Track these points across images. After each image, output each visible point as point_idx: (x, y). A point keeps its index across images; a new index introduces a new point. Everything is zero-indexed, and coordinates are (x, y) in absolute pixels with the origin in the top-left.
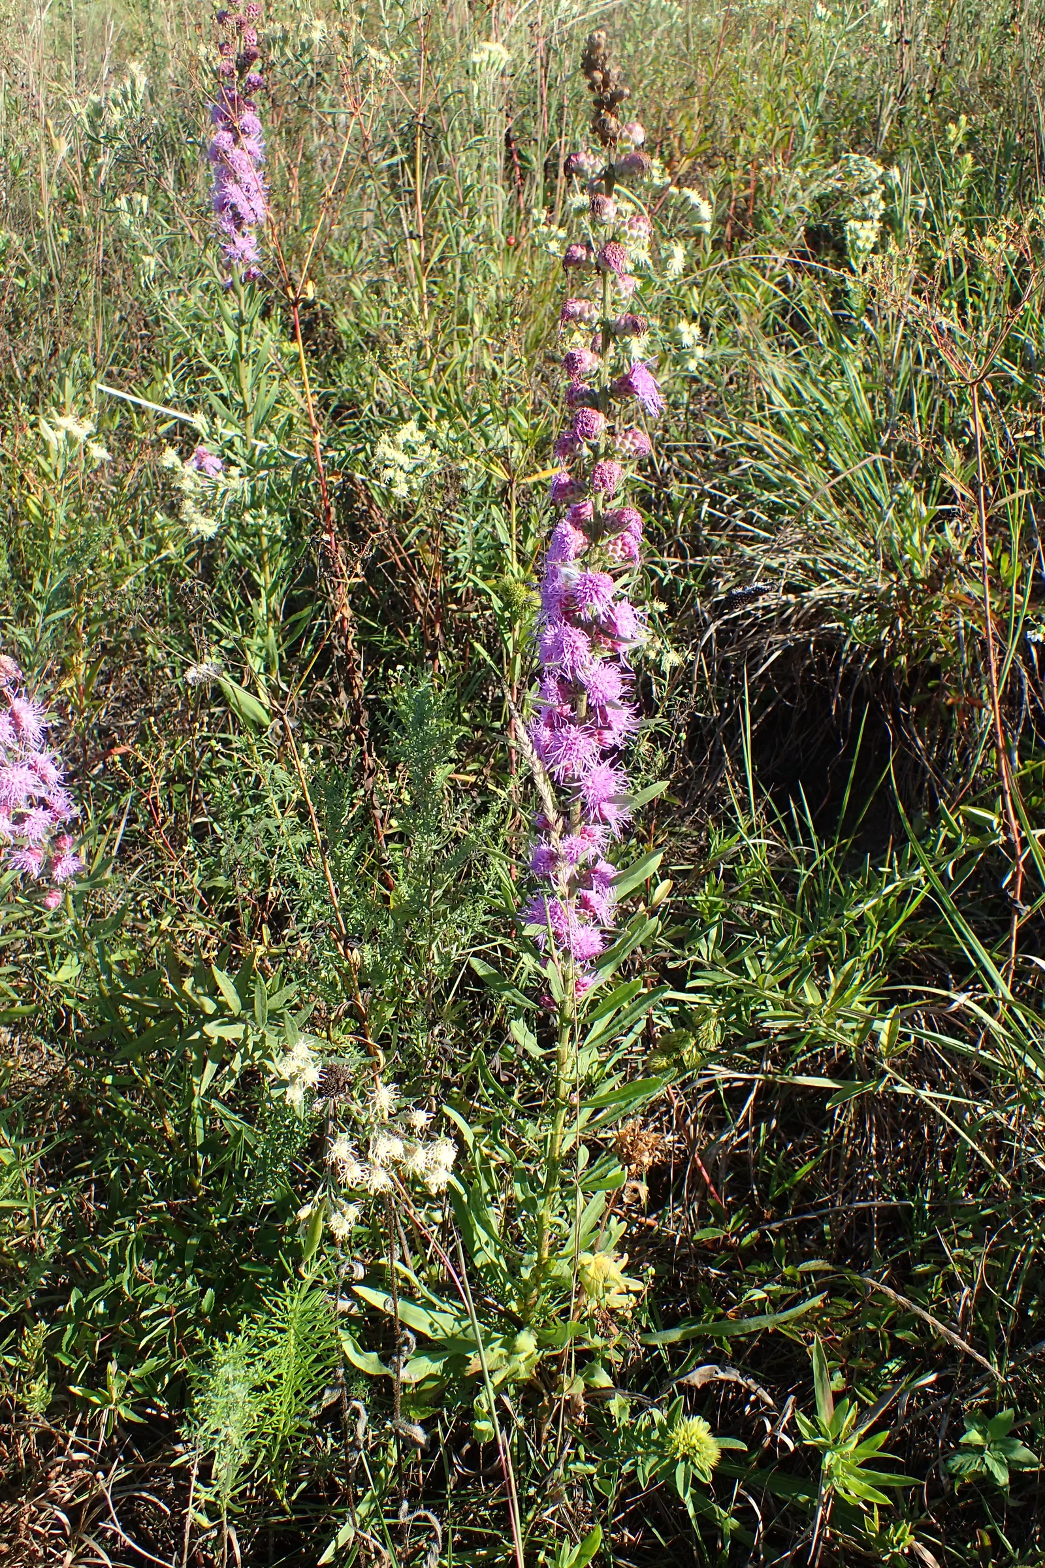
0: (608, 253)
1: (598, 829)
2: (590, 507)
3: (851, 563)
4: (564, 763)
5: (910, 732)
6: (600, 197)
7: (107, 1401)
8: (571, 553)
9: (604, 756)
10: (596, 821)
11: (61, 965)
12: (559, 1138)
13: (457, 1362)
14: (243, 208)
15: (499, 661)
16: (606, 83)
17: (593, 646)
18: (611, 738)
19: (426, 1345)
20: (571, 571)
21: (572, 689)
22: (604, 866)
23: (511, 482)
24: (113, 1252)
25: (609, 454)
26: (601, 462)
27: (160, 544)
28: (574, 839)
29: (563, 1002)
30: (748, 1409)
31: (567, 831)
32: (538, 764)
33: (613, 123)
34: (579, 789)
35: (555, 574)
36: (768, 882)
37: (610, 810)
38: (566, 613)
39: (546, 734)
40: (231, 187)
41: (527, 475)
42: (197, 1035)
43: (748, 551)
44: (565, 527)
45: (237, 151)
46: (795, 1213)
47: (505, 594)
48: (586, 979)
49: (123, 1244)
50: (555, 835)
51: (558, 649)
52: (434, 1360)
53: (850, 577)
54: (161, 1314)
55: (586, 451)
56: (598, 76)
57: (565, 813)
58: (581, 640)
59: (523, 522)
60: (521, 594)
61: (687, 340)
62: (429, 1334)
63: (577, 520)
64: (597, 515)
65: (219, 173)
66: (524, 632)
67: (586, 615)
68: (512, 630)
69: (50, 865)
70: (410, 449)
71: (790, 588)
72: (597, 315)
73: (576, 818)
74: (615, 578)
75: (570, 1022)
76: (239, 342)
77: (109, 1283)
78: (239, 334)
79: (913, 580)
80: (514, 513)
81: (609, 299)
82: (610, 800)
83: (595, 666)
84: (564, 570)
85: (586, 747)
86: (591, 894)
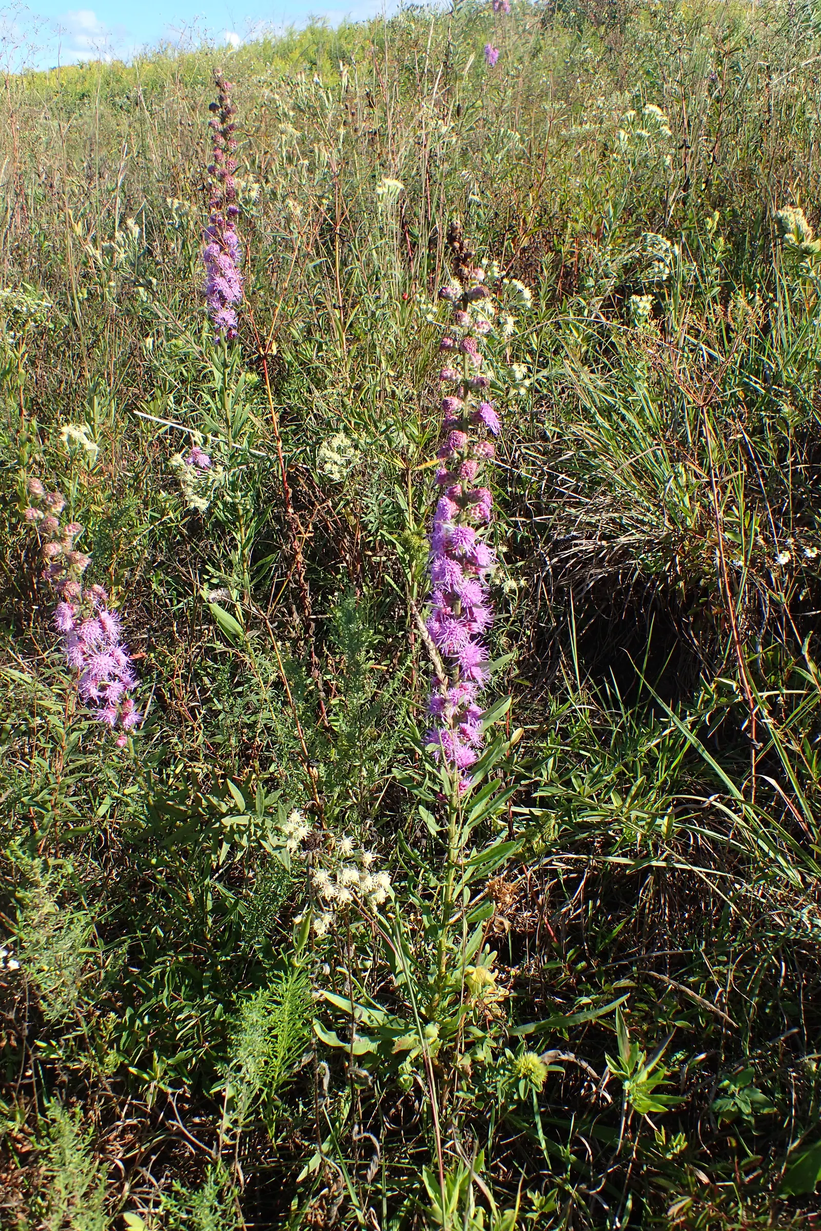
0: (466, 343)
1: (469, 685)
2: (459, 487)
3: (646, 519)
4: (448, 642)
5: (690, 636)
6: (460, 312)
7: (153, 1079)
8: (449, 516)
9: (473, 637)
10: (469, 680)
11: (100, 804)
12: (451, 888)
13: (386, 1045)
14: (227, 292)
15: (402, 589)
16: (461, 248)
17: (464, 570)
18: (478, 627)
19: (365, 1031)
20: (449, 526)
21: (452, 598)
22: (474, 707)
23: (407, 470)
24: (156, 979)
25: (470, 457)
26: (465, 461)
27: (163, 512)
28: (455, 690)
29: (451, 796)
30: (583, 1091)
31: (450, 686)
32: (432, 644)
33: (466, 270)
34: (457, 659)
35: (440, 528)
36: (591, 736)
37: (477, 672)
38: (447, 552)
39: (436, 625)
40: (219, 280)
41: (419, 464)
42: (217, 825)
43: (573, 511)
44: (445, 500)
45: (222, 257)
46: (614, 961)
47: (405, 543)
48: (465, 783)
49: (163, 973)
50: (443, 687)
51: (442, 573)
52: (372, 1041)
53: (645, 528)
54: (189, 1017)
55: (456, 455)
56: (457, 245)
57: (449, 673)
58: (457, 568)
59: (418, 495)
60: (415, 540)
61: (519, 376)
62: (368, 1023)
63: (452, 496)
64: (463, 492)
65: (210, 270)
66: (419, 568)
67: (458, 552)
68: (410, 567)
69: (121, 718)
70: (340, 450)
71: (603, 537)
72: (460, 377)
73: (457, 677)
74: (477, 529)
75: (456, 810)
76: (224, 379)
77: (153, 1000)
78: (224, 374)
79: (686, 529)
80: (411, 492)
81: (467, 368)
82: (476, 665)
83: (466, 583)
84: (445, 526)
85: (462, 633)
86: (466, 726)
